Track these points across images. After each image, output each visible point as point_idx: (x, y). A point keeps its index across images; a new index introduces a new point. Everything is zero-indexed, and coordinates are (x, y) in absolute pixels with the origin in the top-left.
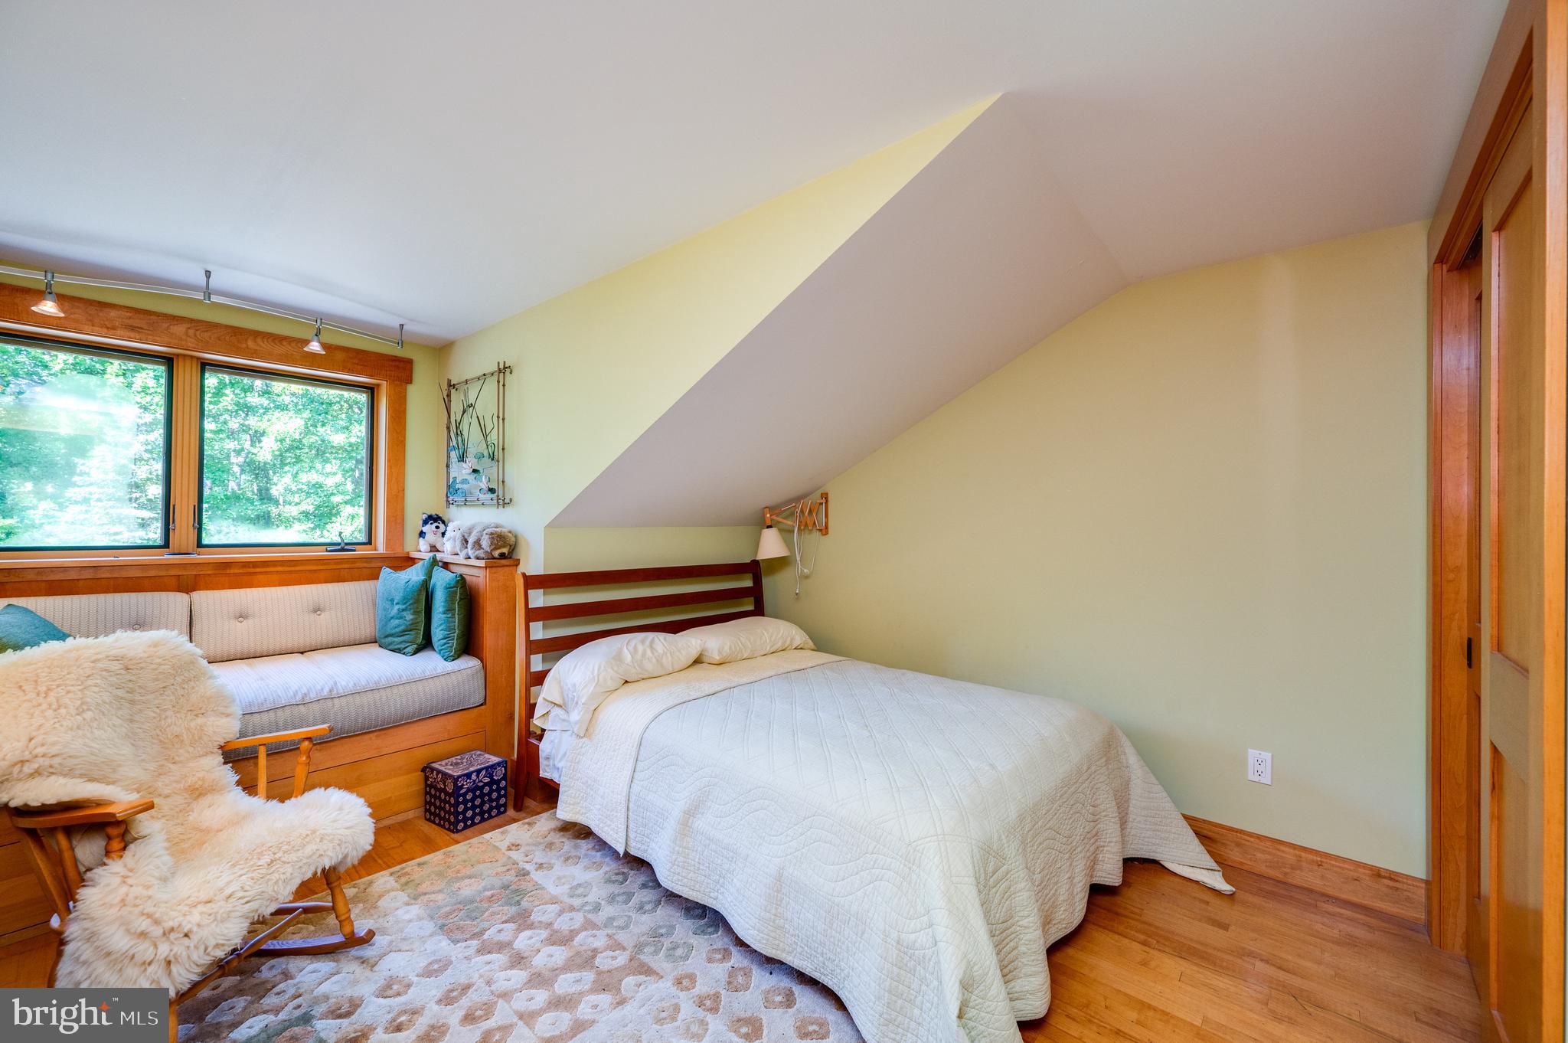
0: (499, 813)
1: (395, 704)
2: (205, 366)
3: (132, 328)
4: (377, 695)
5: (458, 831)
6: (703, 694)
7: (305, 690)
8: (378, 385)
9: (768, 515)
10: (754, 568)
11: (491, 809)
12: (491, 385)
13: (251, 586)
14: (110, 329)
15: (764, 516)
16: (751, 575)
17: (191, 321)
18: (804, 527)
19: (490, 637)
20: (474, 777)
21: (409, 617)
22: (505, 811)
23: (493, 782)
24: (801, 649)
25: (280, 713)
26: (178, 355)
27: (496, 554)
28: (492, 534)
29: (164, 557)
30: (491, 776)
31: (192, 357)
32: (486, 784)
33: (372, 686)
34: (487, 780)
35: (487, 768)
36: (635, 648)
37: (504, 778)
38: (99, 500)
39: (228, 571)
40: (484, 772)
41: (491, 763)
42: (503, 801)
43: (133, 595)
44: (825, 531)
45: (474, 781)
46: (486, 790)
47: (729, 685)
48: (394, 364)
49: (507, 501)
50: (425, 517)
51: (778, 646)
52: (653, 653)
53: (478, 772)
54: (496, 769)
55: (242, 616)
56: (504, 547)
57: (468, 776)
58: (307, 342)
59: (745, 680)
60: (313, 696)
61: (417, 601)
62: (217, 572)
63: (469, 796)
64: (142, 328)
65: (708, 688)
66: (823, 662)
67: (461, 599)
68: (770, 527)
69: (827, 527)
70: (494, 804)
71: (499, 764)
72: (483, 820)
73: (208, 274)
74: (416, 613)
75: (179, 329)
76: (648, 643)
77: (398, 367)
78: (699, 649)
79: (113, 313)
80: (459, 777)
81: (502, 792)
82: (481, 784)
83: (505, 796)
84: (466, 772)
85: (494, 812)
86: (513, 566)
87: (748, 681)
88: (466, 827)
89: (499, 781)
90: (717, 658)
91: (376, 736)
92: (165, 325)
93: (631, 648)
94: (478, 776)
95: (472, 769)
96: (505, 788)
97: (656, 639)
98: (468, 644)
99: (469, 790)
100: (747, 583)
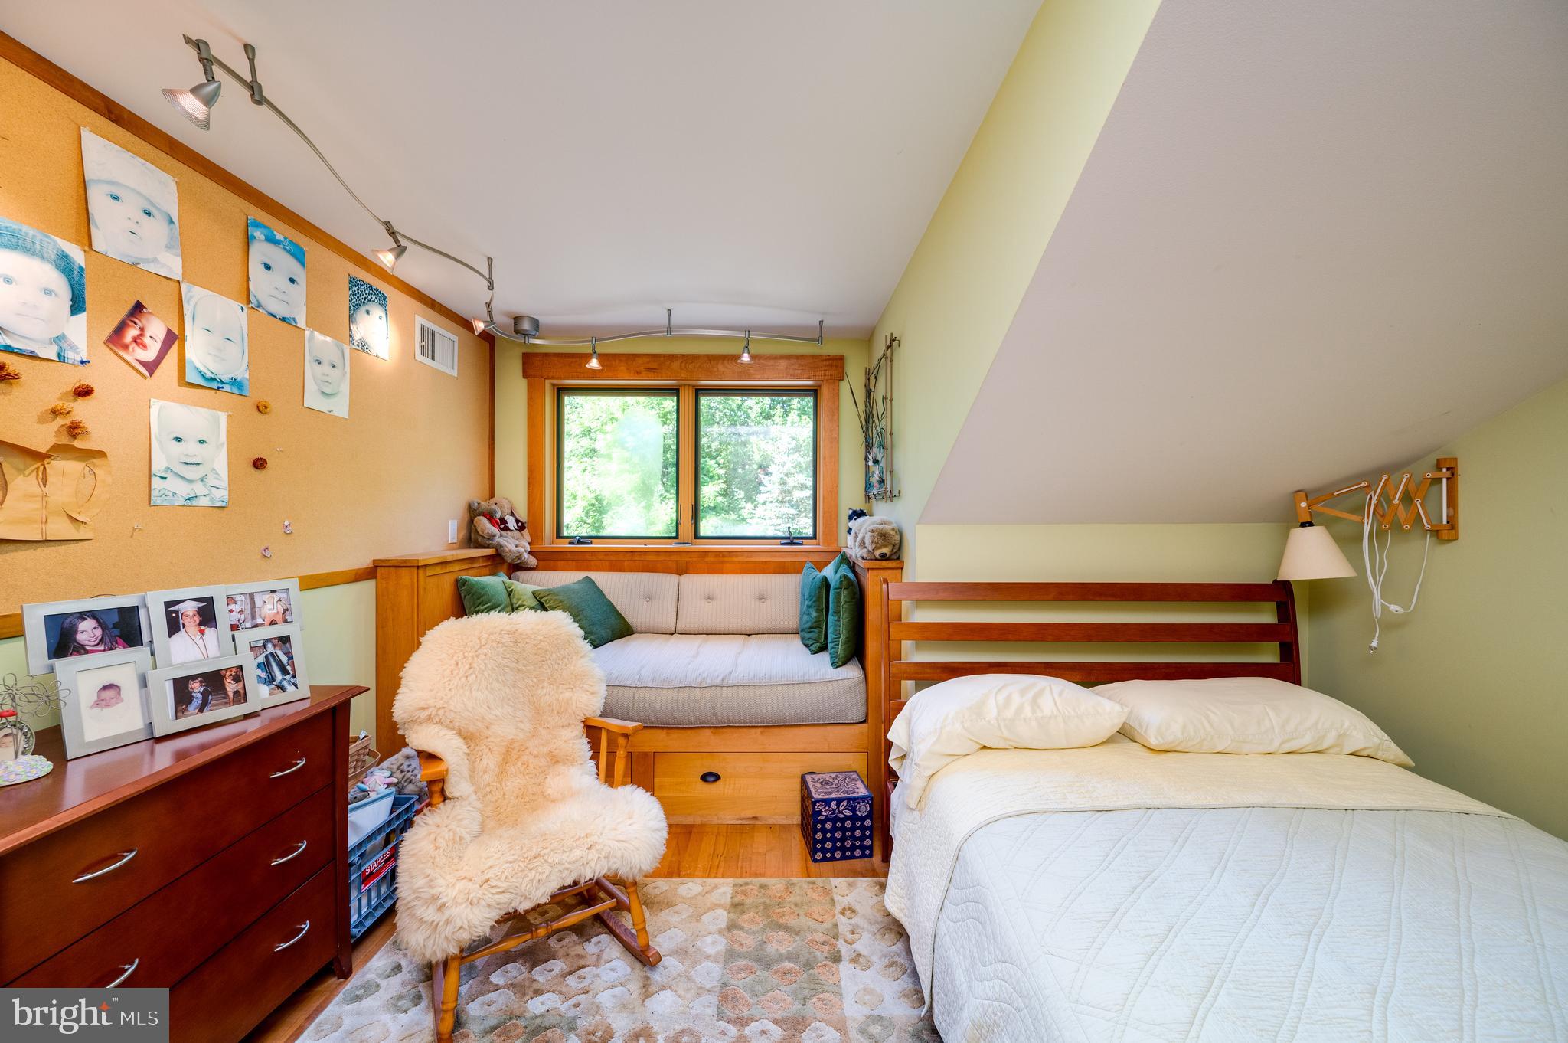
2: (700, 391)
3: (650, 370)
4: (763, 690)
5: (816, 861)
7: (705, 675)
9: (1304, 505)
10: (1281, 593)
11: (853, 847)
14: (638, 374)
15: (1294, 505)
16: (1273, 605)
17: (683, 356)
18: (1389, 528)
19: (873, 646)
20: (833, 805)
21: (814, 614)
23: (854, 818)
24: (1373, 758)
25: (681, 691)
26: (681, 386)
27: (877, 553)
29: (674, 546)
30: (853, 810)
31: (689, 385)
32: (847, 818)
33: (756, 682)
34: (849, 813)
35: (849, 800)
36: (1008, 700)
37: (870, 816)
40: (845, 803)
41: (855, 795)
43: (650, 574)
44: (1446, 532)
45: (834, 810)
46: (848, 824)
48: (827, 363)
49: (895, 494)
50: (850, 512)
52: (1034, 712)
53: (839, 801)
54: (859, 803)
55: (710, 598)
56: (885, 546)
57: (827, 802)
60: (708, 682)
61: (819, 599)
63: (829, 825)
64: (655, 369)
67: (846, 602)
68: (1310, 524)
69: (1452, 524)
70: (857, 843)
71: (863, 798)
72: (843, 858)
73: (669, 313)
74: (819, 610)
75: (676, 365)
76: (1030, 695)
77: (831, 365)
79: (640, 361)
80: (818, 801)
81: (868, 833)
82: (841, 816)
84: (827, 797)
85: (855, 854)
86: (897, 569)
88: (824, 860)
89: (862, 819)
92: (668, 363)
93: (1001, 698)
94: (838, 805)
95: (834, 796)
96: (871, 828)
98: (856, 652)
99: (827, 819)
100: (1265, 616)
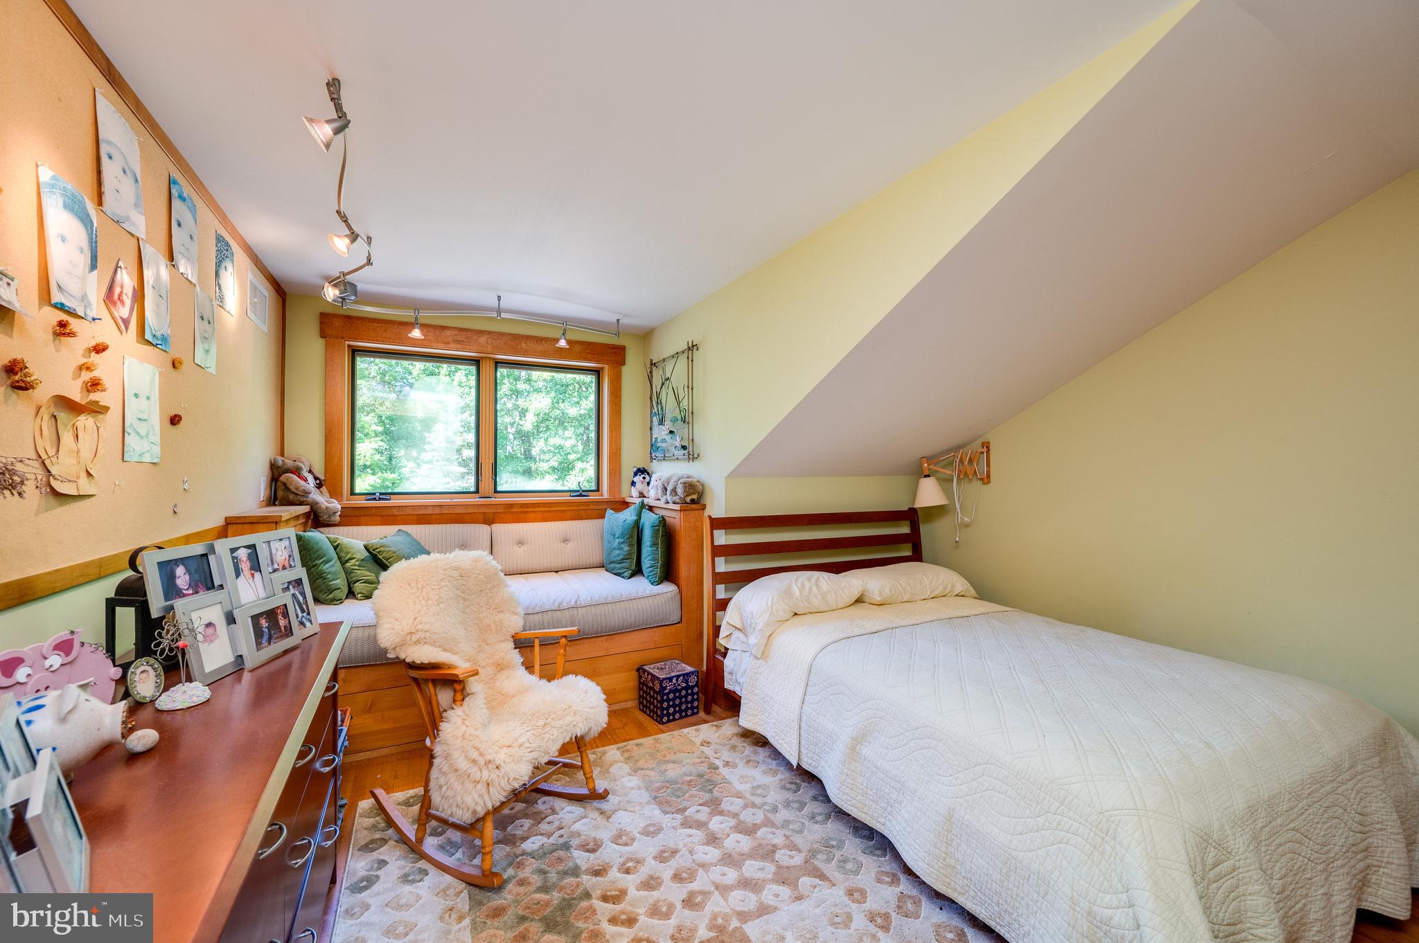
0: (693, 714)
1: (619, 616)
2: (498, 365)
3: (458, 342)
4: (606, 608)
5: (663, 723)
6: (866, 632)
8: (602, 368)
9: (926, 465)
10: (911, 516)
11: (687, 708)
12: (682, 361)
13: (525, 521)
14: (446, 344)
15: (921, 466)
16: (909, 522)
17: (489, 333)
18: (964, 476)
19: (684, 568)
20: (674, 681)
21: (626, 548)
22: (698, 713)
23: (686, 688)
24: (962, 596)
26: (481, 359)
27: (688, 499)
28: (685, 483)
29: (476, 500)
30: (687, 682)
31: (489, 359)
32: (683, 688)
33: (602, 601)
34: (684, 685)
35: (684, 675)
36: (803, 585)
37: (696, 685)
38: (438, 461)
39: (512, 510)
40: (681, 678)
41: (686, 672)
42: (696, 704)
43: (460, 525)
44: (986, 480)
45: (675, 684)
46: (684, 693)
47: (891, 626)
48: (612, 351)
49: (695, 456)
51: (939, 591)
52: (818, 590)
53: (678, 677)
54: (690, 676)
55: (521, 543)
56: (694, 494)
57: (670, 679)
58: (557, 340)
59: (906, 622)
61: (632, 536)
62: (505, 511)
63: (671, 696)
64: (463, 341)
65: (870, 626)
66: (987, 611)
67: (662, 536)
68: (928, 476)
69: (988, 476)
70: (689, 705)
71: (692, 673)
72: (681, 717)
73: (499, 298)
74: (633, 545)
75: (483, 340)
76: (813, 581)
77: (616, 353)
78: (861, 589)
79: (448, 333)
80: (664, 679)
81: (695, 697)
82: (679, 688)
83: (697, 700)
84: (669, 676)
85: (689, 712)
86: (701, 509)
87: (909, 624)
88: (669, 721)
89: (692, 688)
90: (878, 599)
91: (606, 640)
92: (475, 338)
93: (799, 584)
94: (677, 680)
95: (673, 674)
96: (697, 693)
97: (821, 579)
98: (669, 573)
99: (671, 691)
100: (905, 529)
